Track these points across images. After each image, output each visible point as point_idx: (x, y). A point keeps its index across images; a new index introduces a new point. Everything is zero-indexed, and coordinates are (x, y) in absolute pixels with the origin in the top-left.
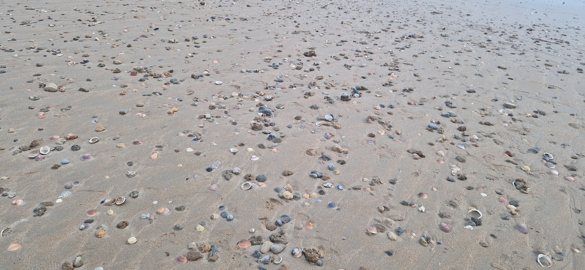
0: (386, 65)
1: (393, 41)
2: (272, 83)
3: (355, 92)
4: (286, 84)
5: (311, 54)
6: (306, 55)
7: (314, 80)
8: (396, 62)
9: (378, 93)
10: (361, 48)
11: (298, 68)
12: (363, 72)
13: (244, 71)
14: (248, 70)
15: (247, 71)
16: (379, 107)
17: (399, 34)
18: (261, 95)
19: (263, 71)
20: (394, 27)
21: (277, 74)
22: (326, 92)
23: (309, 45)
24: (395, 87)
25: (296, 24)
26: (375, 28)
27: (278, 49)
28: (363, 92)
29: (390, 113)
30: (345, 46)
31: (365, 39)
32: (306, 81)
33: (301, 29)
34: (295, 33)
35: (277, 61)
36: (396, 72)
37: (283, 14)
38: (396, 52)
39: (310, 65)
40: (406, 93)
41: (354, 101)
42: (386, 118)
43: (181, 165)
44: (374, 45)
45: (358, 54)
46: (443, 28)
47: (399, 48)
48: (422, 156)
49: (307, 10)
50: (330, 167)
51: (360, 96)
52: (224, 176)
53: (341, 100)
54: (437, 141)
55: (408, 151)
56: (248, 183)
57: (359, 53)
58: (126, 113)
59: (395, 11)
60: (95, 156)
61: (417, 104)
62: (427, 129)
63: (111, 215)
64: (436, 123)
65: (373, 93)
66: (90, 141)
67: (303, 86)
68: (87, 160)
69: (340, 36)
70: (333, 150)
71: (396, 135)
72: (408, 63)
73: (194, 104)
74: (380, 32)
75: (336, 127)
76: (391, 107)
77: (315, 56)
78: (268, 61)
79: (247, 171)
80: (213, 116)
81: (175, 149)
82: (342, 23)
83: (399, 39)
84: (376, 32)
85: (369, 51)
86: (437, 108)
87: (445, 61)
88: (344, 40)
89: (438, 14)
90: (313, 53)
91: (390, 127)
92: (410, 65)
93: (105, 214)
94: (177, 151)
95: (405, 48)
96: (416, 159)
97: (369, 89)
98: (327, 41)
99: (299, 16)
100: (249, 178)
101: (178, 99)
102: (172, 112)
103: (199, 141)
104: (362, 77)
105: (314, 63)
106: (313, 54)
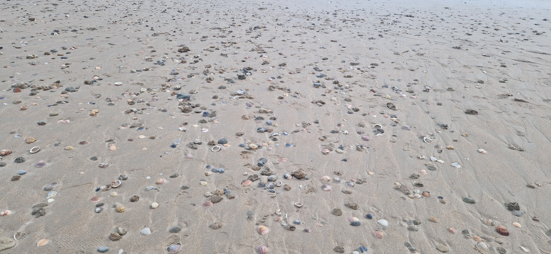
0: (253, 50)
1: (244, 32)
2: (170, 76)
3: (245, 72)
4: (183, 75)
5: (185, 50)
6: (180, 51)
7: (204, 68)
8: (259, 47)
9: (263, 70)
10: (223, 40)
11: (183, 62)
12: (240, 57)
13: (134, 71)
14: (138, 70)
16: (271, 79)
17: (245, 27)
18: (168, 87)
19: (152, 69)
20: (237, 22)
22: (222, 75)
23: (176, 43)
24: (272, 64)
27: (151, 49)
28: (252, 71)
29: (282, 82)
30: (209, 40)
31: (221, 34)
32: (199, 71)
33: (157, 31)
34: (155, 35)
35: (159, 59)
36: (265, 54)
38: (253, 40)
39: (192, 59)
40: (283, 67)
41: (249, 79)
42: (281, 85)
43: (146, 149)
44: (232, 37)
45: (225, 45)
46: (276, 19)
47: (254, 37)
48: (323, 103)
50: (269, 123)
51: (251, 74)
52: (190, 147)
53: (239, 79)
54: (326, 93)
55: (312, 103)
56: (216, 147)
59: (229, 10)
61: (296, 73)
62: (314, 87)
64: (317, 82)
65: (259, 70)
67: (199, 74)
69: (198, 33)
70: (260, 113)
71: (296, 94)
72: (269, 47)
73: (110, 103)
74: (229, 27)
75: (250, 98)
76: (280, 77)
77: (189, 51)
78: (150, 60)
79: (205, 140)
80: (139, 109)
82: (192, 23)
83: (248, 30)
84: (227, 27)
85: (233, 42)
86: (311, 73)
87: (294, 42)
88: (205, 36)
89: (264, 9)
90: (187, 48)
91: (289, 90)
92: (271, 48)
94: (130, 140)
95: (259, 36)
96: (321, 106)
97: (254, 69)
98: (190, 38)
100: (212, 144)
101: (90, 103)
102: (94, 114)
104: (242, 61)
105: (195, 56)
106: (187, 50)
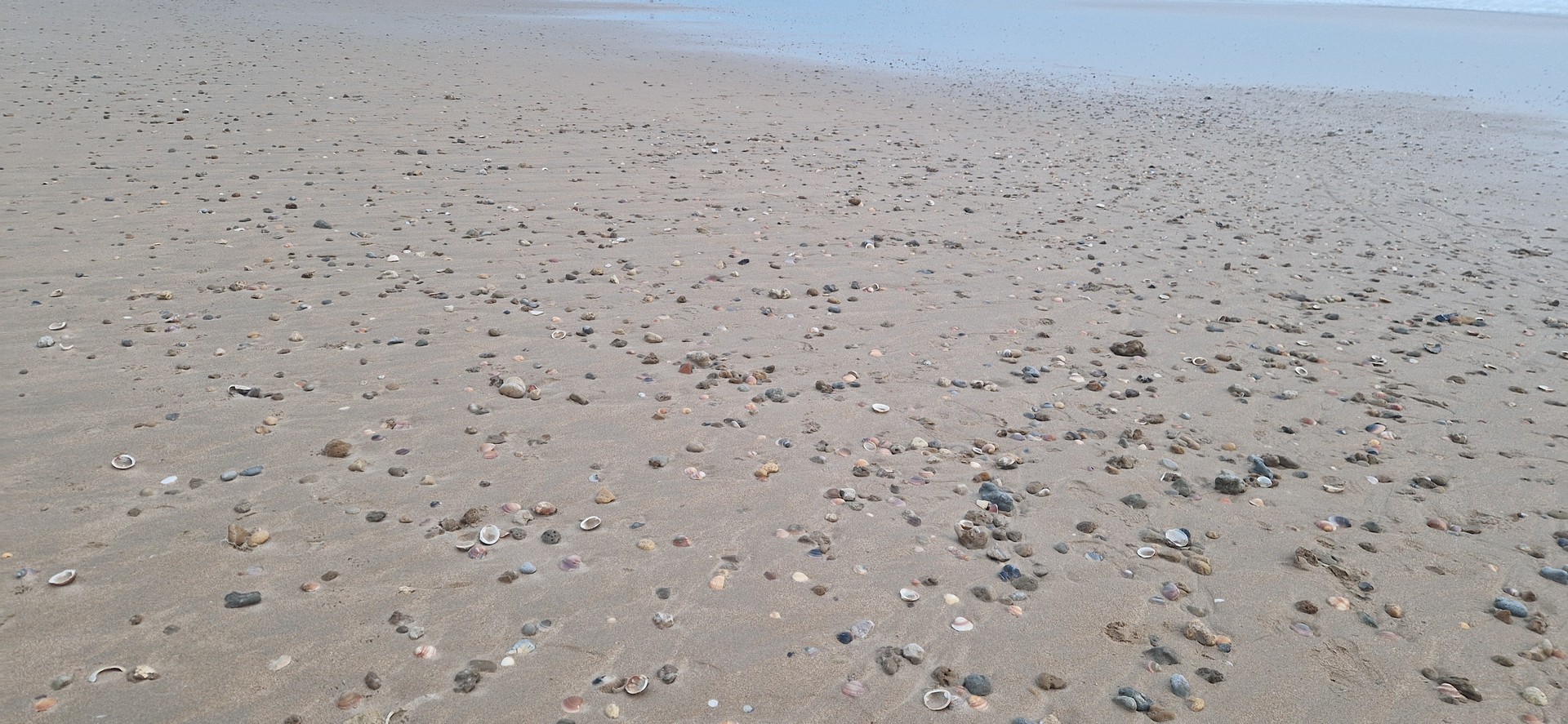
0: (1358, 399)
1: (1382, 328)
2: (1018, 422)
3: (1258, 470)
4: (1058, 427)
5: (1130, 350)
6: (1116, 350)
7: (1135, 423)
8: (1392, 392)
9: (1332, 480)
10: (1281, 342)
11: (1091, 387)
12: (1287, 414)
13: (947, 382)
14: (958, 380)
15: (954, 383)
16: (1332, 524)
17: (1405, 309)
18: (987, 451)
19: (995, 386)
20: (1388, 286)
21: (1033, 396)
22: (1171, 460)
23: (1125, 322)
24: (1386, 469)
25: (1094, 264)
26: (1328, 286)
27: (1041, 328)
28: (1285, 474)
29: (1366, 547)
30: (1233, 332)
31: (1294, 317)
32: (1114, 426)
33: (1106, 276)
34: (1090, 287)
35: (1035, 363)
36: (1391, 422)
37: (1058, 235)
38: (1391, 362)
39: (1127, 382)
40: (1421, 491)
41: (1256, 499)
42: (1353, 561)
43: (778, 615)
44: (1323, 336)
45: (1272, 361)
46: (1553, 300)
47: (1402, 352)
48: (1470, 695)
49: (1127, 228)
50: (1176, 685)
51: (1275, 485)
52: (880, 661)
53: (1216, 488)
54: (1522, 654)
55: (1425, 674)
56: (943, 693)
57: (1276, 357)
58: (662, 464)
59: (1393, 242)
60: (589, 562)
61: (1459, 528)
62: (1492, 612)
63: (613, 718)
64: (1521, 595)
65: (1315, 479)
66: (583, 525)
67: (1105, 436)
68: (571, 569)
69: (1218, 302)
70: (1185, 635)
71: (1386, 616)
72: (1431, 400)
73: (818, 458)
74: (1343, 300)
75: (1196, 569)
76: (1372, 528)
77: (1143, 354)
78: (1012, 359)
79: (940, 658)
80: (863, 495)
81: (767, 570)
82: (1227, 267)
83: (1402, 323)
84: (1331, 300)
85: (1308, 354)
86: (1528, 548)
87: (1556, 404)
88: (1230, 317)
89: (1535, 255)
90: (1137, 346)
91: (1367, 588)
92: (1439, 406)
93: (600, 711)
94: (770, 576)
95: (1424, 353)
96: (1451, 701)
97: (1303, 467)
98: (1179, 316)
99: (1101, 243)
100: (946, 678)
101: (780, 442)
102: (765, 473)
103: (825, 557)
104: (1283, 428)
105: (1140, 377)
106: (1136, 350)
